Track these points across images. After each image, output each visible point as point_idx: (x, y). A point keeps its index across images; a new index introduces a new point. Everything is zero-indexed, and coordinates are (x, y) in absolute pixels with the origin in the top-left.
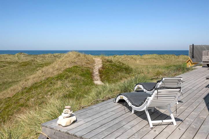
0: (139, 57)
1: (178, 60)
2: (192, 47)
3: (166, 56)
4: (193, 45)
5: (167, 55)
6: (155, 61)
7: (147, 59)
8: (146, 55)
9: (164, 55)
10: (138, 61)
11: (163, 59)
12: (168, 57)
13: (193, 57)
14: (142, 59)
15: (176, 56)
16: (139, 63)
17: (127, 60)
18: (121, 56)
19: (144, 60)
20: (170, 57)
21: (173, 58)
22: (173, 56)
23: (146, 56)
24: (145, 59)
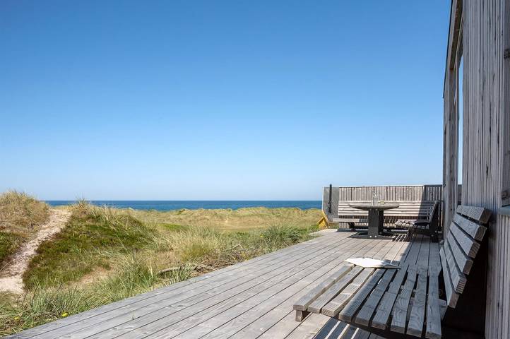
0: (229, 213)
1: (305, 218)
2: (328, 191)
3: (282, 211)
4: (331, 186)
5: (285, 209)
6: (261, 220)
7: (244, 216)
8: (244, 209)
9: (278, 209)
10: (226, 222)
11: (277, 216)
12: (287, 213)
13: (330, 211)
14: (235, 216)
15: (301, 212)
16: (228, 225)
17: (205, 219)
18: (192, 211)
19: (238, 218)
20: (290, 213)
21: (296, 214)
22: (296, 212)
23: (244, 212)
24: (240, 217)
